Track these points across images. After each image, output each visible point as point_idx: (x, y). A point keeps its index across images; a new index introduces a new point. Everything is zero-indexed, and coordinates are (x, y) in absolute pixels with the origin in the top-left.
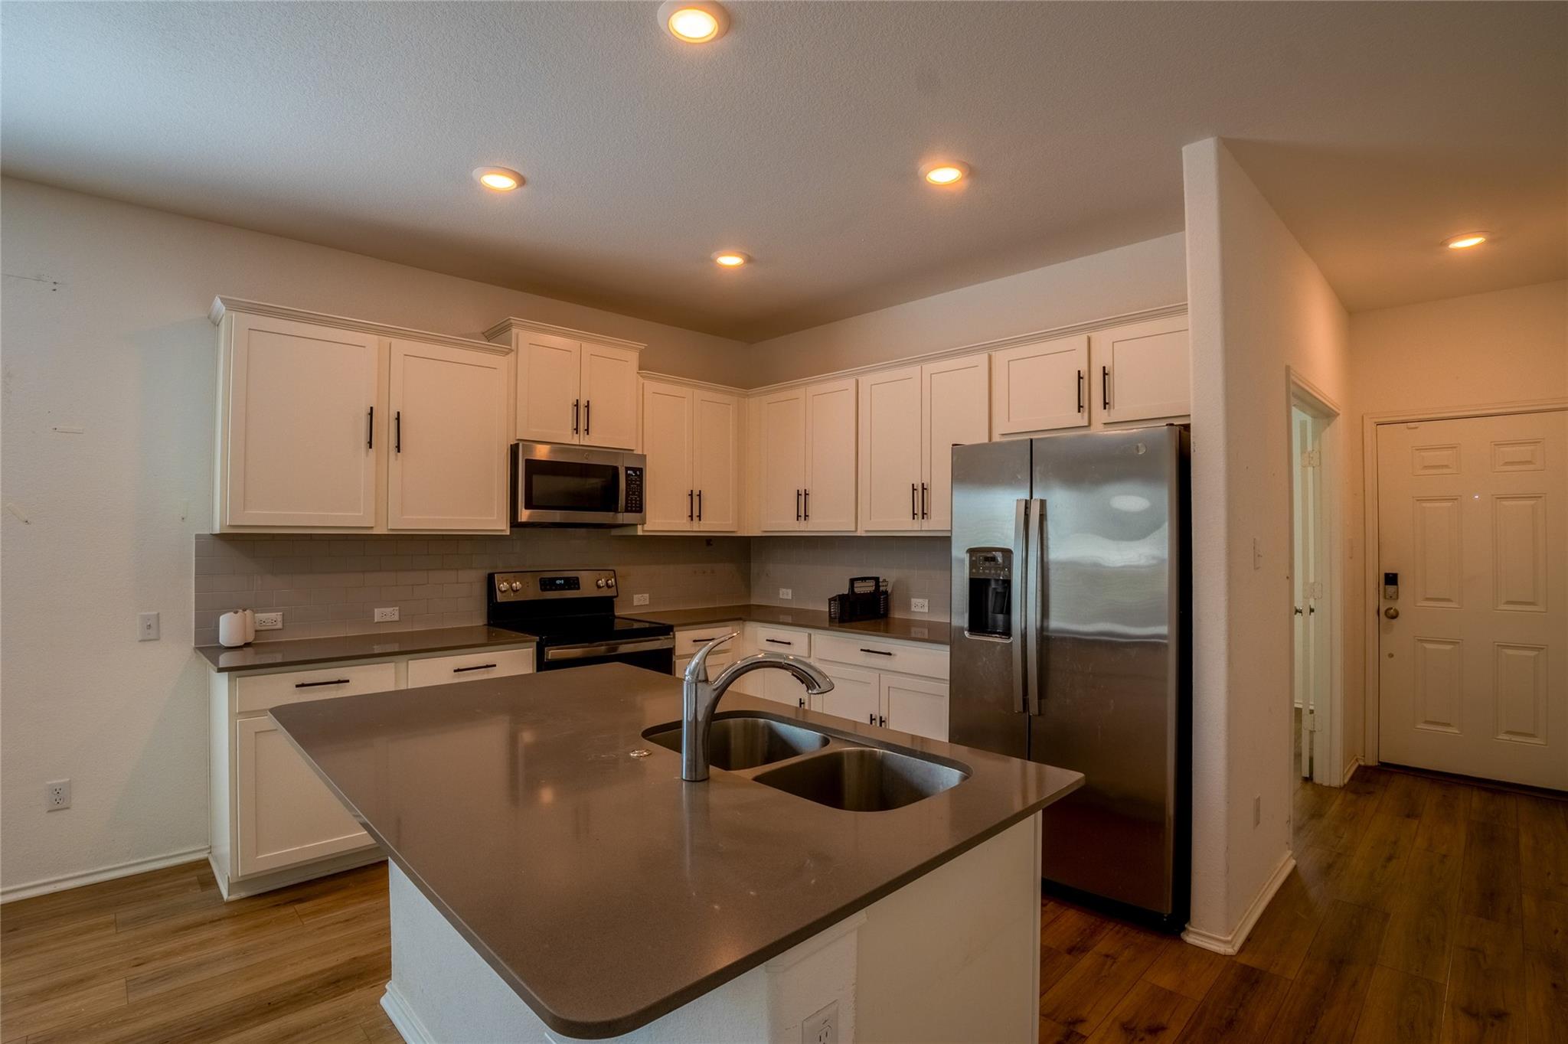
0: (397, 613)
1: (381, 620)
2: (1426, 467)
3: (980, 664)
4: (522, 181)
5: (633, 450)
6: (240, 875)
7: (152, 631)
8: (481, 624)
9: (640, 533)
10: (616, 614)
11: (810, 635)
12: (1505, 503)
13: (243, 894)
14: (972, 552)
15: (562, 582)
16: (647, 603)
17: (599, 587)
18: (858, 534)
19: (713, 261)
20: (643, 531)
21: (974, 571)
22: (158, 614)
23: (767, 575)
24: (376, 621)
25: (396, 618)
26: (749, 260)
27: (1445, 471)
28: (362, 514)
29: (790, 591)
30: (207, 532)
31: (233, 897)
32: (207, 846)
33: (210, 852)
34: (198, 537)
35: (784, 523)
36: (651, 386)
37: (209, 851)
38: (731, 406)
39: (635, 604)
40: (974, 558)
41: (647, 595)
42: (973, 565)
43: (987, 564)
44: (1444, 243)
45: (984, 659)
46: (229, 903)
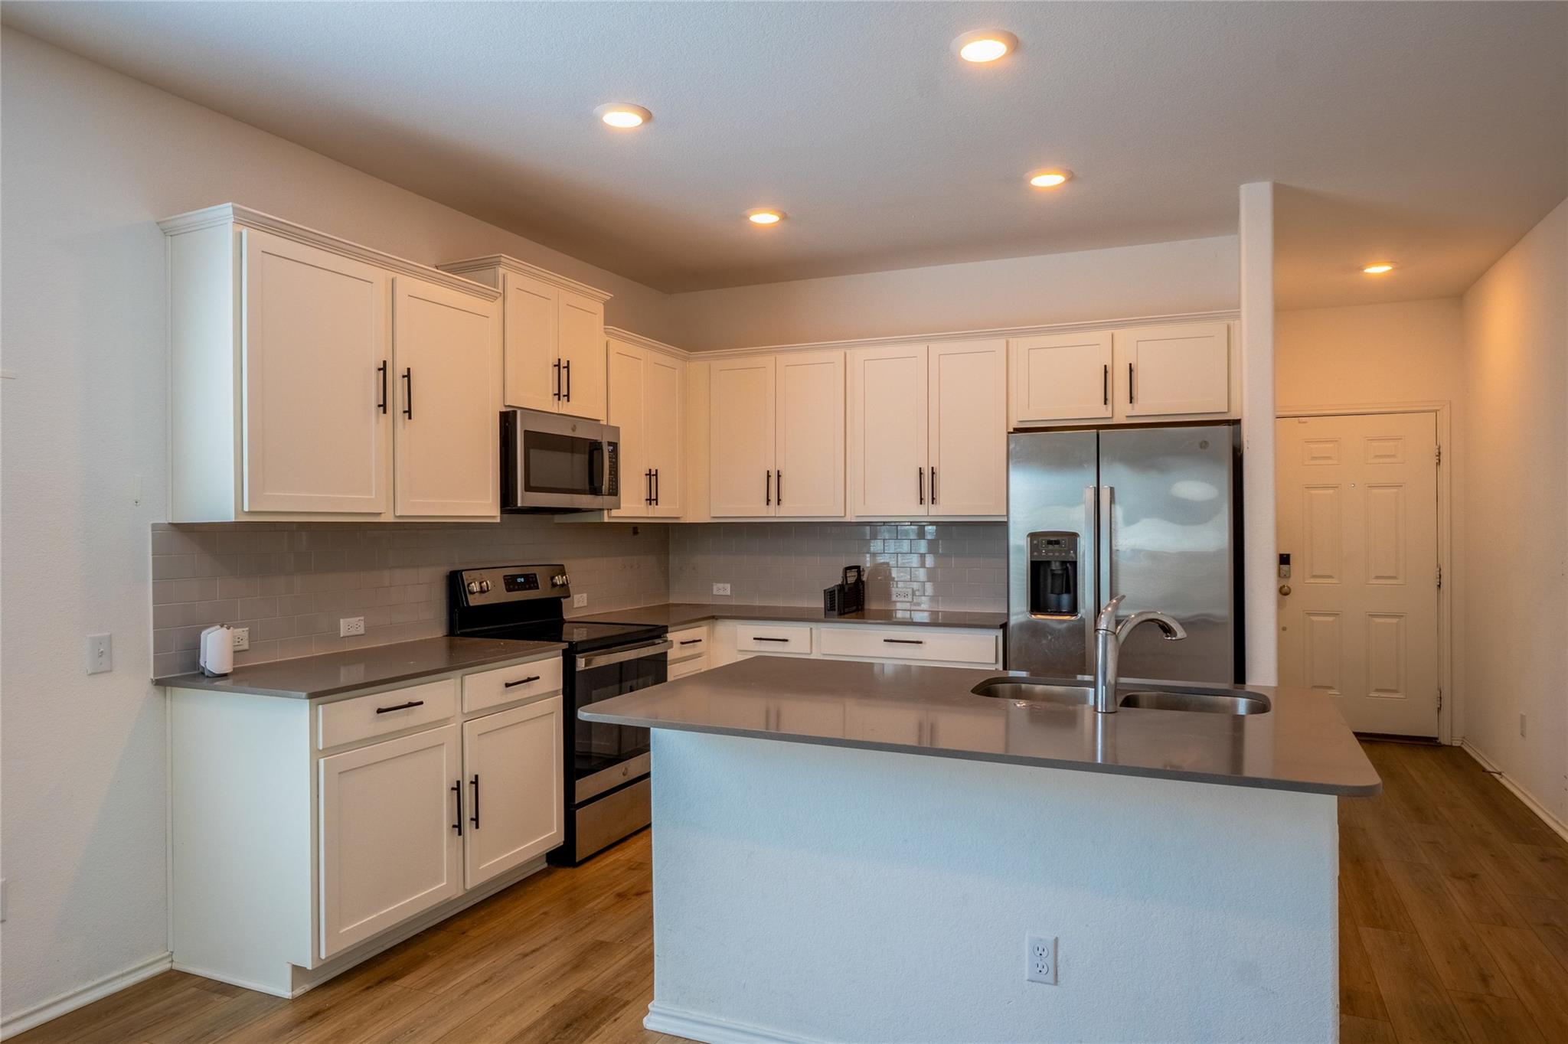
0: (362, 624)
1: (348, 634)
2: (1314, 458)
3: (1044, 642)
4: (648, 116)
5: (598, 420)
6: (323, 956)
7: (103, 661)
8: (442, 635)
9: (606, 520)
10: (565, 618)
11: (811, 629)
12: (1376, 491)
13: (308, 987)
14: (1033, 536)
15: (522, 580)
16: (586, 605)
17: (554, 585)
18: (848, 519)
19: (747, 217)
20: (609, 517)
21: (1035, 554)
22: (110, 636)
23: (694, 569)
24: (342, 636)
25: (361, 631)
26: (784, 217)
27: (1330, 462)
28: (373, 497)
29: (728, 586)
30: (166, 522)
31: (299, 991)
32: (168, 953)
33: (172, 961)
34: (154, 526)
35: (751, 507)
36: (616, 345)
37: (170, 959)
38: (677, 371)
39: (575, 606)
40: (1035, 542)
41: (585, 595)
42: (1034, 548)
43: (1050, 547)
44: (1361, 269)
45: (1049, 637)
46: (295, 1000)
